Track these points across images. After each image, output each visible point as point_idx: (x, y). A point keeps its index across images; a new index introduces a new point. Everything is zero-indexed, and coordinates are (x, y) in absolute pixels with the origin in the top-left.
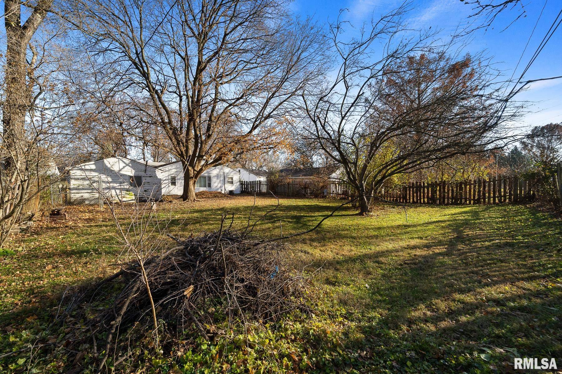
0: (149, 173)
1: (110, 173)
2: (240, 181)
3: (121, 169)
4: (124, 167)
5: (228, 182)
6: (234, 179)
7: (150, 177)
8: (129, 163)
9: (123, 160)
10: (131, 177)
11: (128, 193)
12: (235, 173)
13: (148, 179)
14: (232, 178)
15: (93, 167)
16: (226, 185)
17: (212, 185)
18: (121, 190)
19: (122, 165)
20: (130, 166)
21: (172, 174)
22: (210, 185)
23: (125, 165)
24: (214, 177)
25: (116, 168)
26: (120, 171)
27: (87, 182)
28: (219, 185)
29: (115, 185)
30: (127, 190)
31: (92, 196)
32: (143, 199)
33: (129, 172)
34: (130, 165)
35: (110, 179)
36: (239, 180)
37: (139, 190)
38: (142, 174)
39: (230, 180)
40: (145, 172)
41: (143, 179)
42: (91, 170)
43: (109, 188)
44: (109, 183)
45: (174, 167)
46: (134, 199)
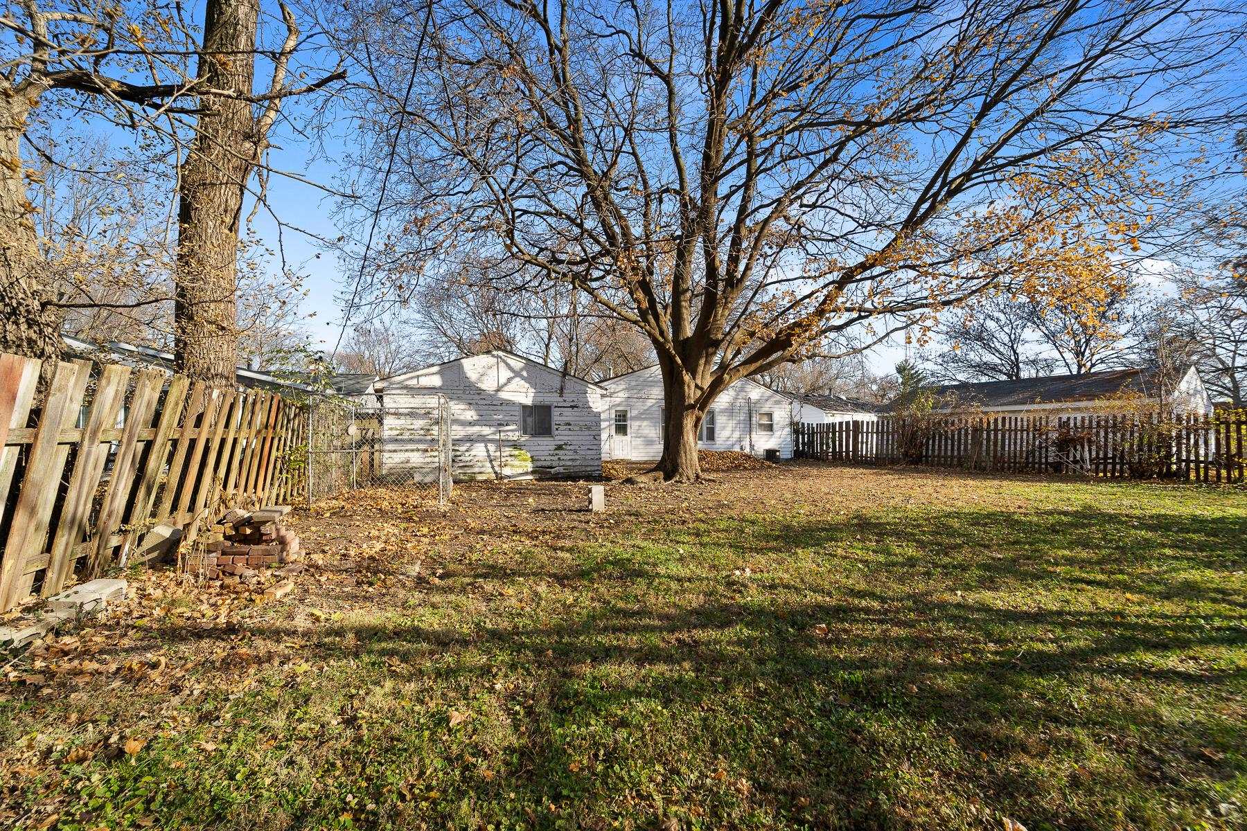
0: (569, 397)
1: (477, 397)
2: (792, 424)
3: (503, 386)
4: (509, 380)
5: (761, 425)
6: (776, 417)
7: (572, 407)
8: (522, 370)
9: (509, 361)
10: (525, 407)
11: (517, 453)
12: (777, 402)
13: (569, 415)
14: (770, 415)
15: (436, 381)
16: (754, 435)
17: (716, 435)
18: (500, 444)
19: (505, 374)
20: (523, 378)
21: (619, 405)
22: (711, 435)
23: (512, 375)
24: (723, 411)
25: (488, 385)
26: (498, 390)
27: (419, 423)
28: (737, 435)
29: (486, 431)
30: (516, 446)
31: (429, 460)
32: (553, 471)
33: (522, 394)
34: (525, 374)
35: (470, 415)
36: (788, 421)
37: (545, 445)
38: (553, 399)
39: (765, 421)
40: (561, 396)
41: (556, 417)
42: (432, 390)
43: (470, 440)
44: (470, 424)
45: (624, 387)
46: (530, 470)
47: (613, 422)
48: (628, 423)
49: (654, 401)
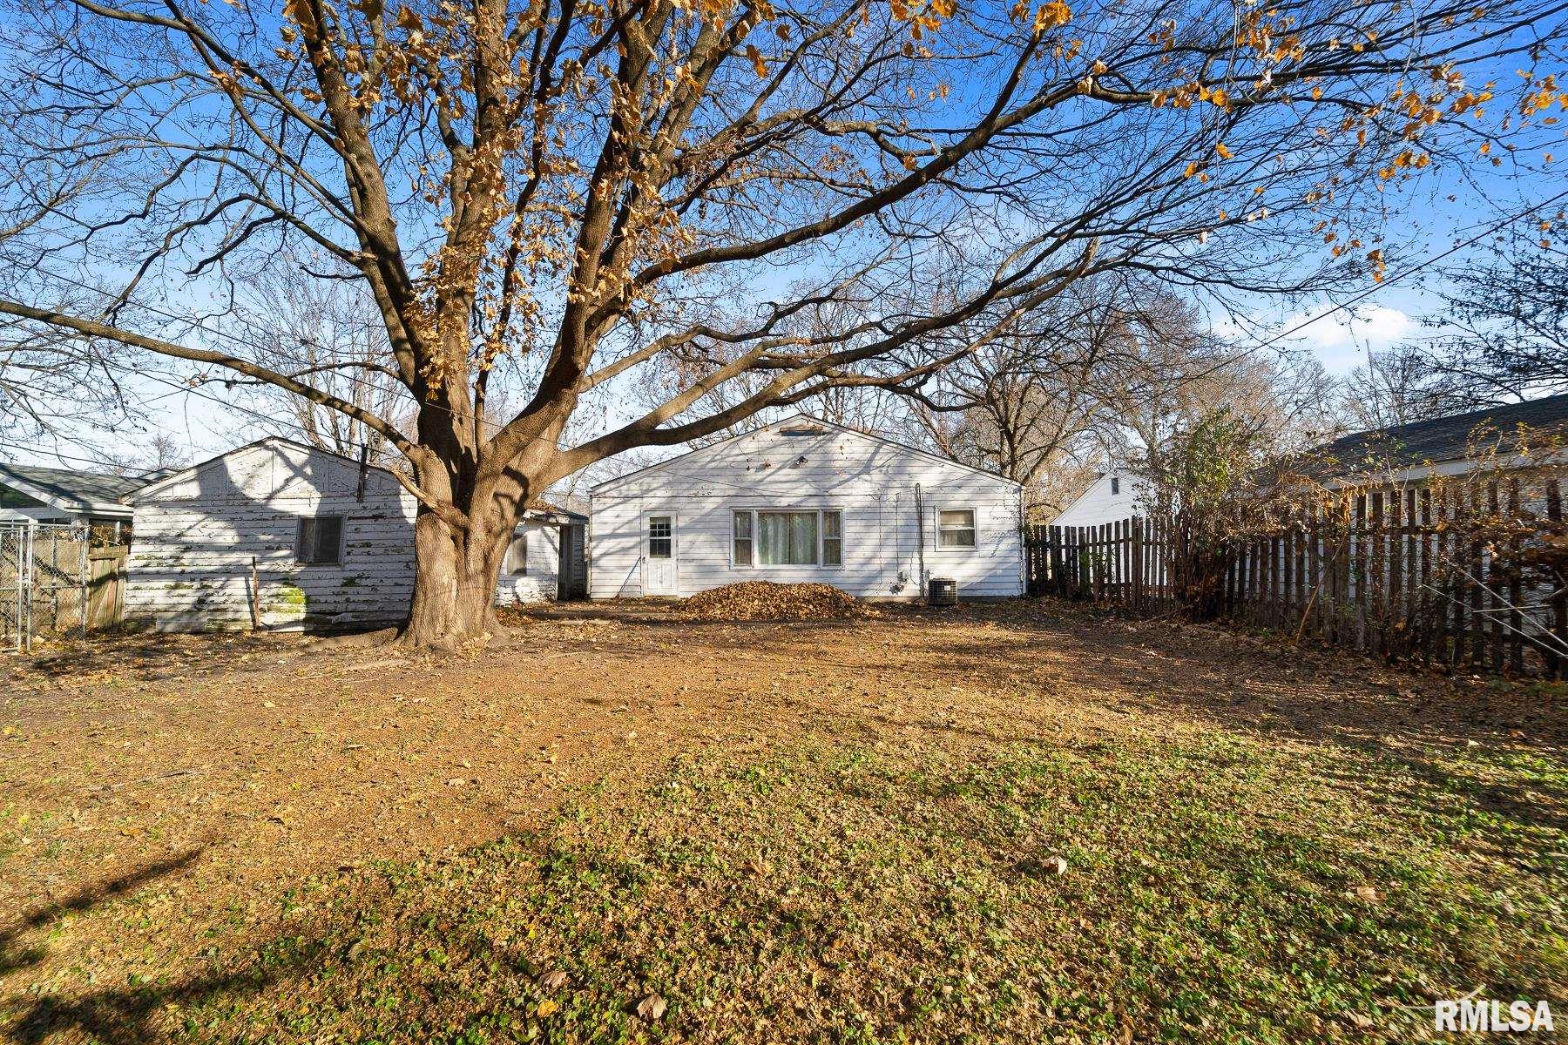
0: (372, 501)
1: (243, 509)
2: (1022, 529)
3: (278, 491)
4: (288, 481)
5: (943, 533)
6: (983, 518)
7: (375, 517)
8: (304, 465)
9: (288, 453)
10: (304, 521)
11: (287, 590)
12: (982, 491)
13: (369, 530)
14: (969, 515)
15: (193, 490)
16: (928, 553)
17: (844, 554)
18: (267, 578)
19: (283, 473)
20: (306, 477)
21: (654, 510)
22: (834, 554)
23: (291, 473)
24: (858, 513)
25: (257, 492)
26: (270, 498)
27: (169, 550)
28: (888, 554)
29: (247, 559)
30: (287, 580)
31: (175, 600)
32: (334, 619)
33: (303, 501)
34: (308, 470)
35: (230, 537)
36: (1011, 524)
37: (328, 578)
38: (348, 505)
39: (958, 525)
40: (360, 498)
41: (349, 533)
42: (184, 504)
43: (228, 572)
44: (230, 549)
45: (664, 480)
46: (302, 616)
47: (646, 537)
48: (673, 537)
49: (720, 500)
